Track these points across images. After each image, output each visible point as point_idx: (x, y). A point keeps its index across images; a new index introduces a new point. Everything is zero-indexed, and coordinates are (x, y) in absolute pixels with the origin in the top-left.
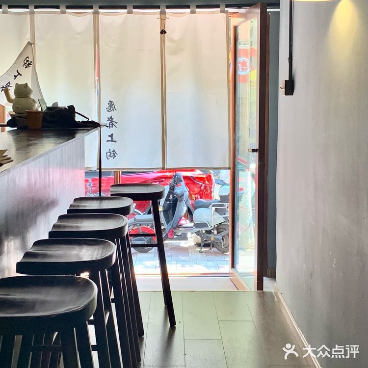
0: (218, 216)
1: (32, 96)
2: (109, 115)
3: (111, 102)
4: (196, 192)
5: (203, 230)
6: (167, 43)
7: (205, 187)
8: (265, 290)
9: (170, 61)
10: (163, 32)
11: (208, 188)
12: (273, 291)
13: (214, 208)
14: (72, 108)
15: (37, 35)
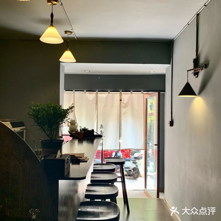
0: (134, 164)
1: (76, 124)
2: (101, 130)
3: (102, 125)
4: (124, 154)
5: (128, 170)
6: (122, 104)
7: (128, 153)
8: (160, 197)
9: (123, 110)
10: (121, 100)
11: (129, 153)
12: (163, 199)
13: (132, 161)
14: (93, 130)
15: (76, 101)
